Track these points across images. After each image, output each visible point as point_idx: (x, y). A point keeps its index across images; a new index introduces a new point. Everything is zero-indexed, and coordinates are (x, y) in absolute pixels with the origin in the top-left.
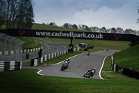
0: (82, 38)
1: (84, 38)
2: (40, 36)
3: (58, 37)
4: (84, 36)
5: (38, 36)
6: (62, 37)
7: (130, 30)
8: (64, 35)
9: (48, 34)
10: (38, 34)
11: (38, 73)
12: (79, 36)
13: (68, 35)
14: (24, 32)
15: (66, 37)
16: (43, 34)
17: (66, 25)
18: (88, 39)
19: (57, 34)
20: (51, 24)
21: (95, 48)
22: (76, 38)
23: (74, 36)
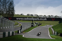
0: (37, 20)
1: (38, 20)
2: (19, 20)
3: (26, 20)
4: (38, 19)
5: (17, 20)
6: (28, 20)
7: (57, 16)
8: (29, 19)
9: (22, 19)
10: (17, 19)
11: (23, 36)
12: (36, 19)
13: (31, 19)
14: (11, 18)
15: (30, 20)
16: (20, 19)
17: (28, 15)
18: (40, 20)
19: (26, 19)
20: (21, 14)
21: (42, 25)
22: (35, 20)
23: (34, 19)
